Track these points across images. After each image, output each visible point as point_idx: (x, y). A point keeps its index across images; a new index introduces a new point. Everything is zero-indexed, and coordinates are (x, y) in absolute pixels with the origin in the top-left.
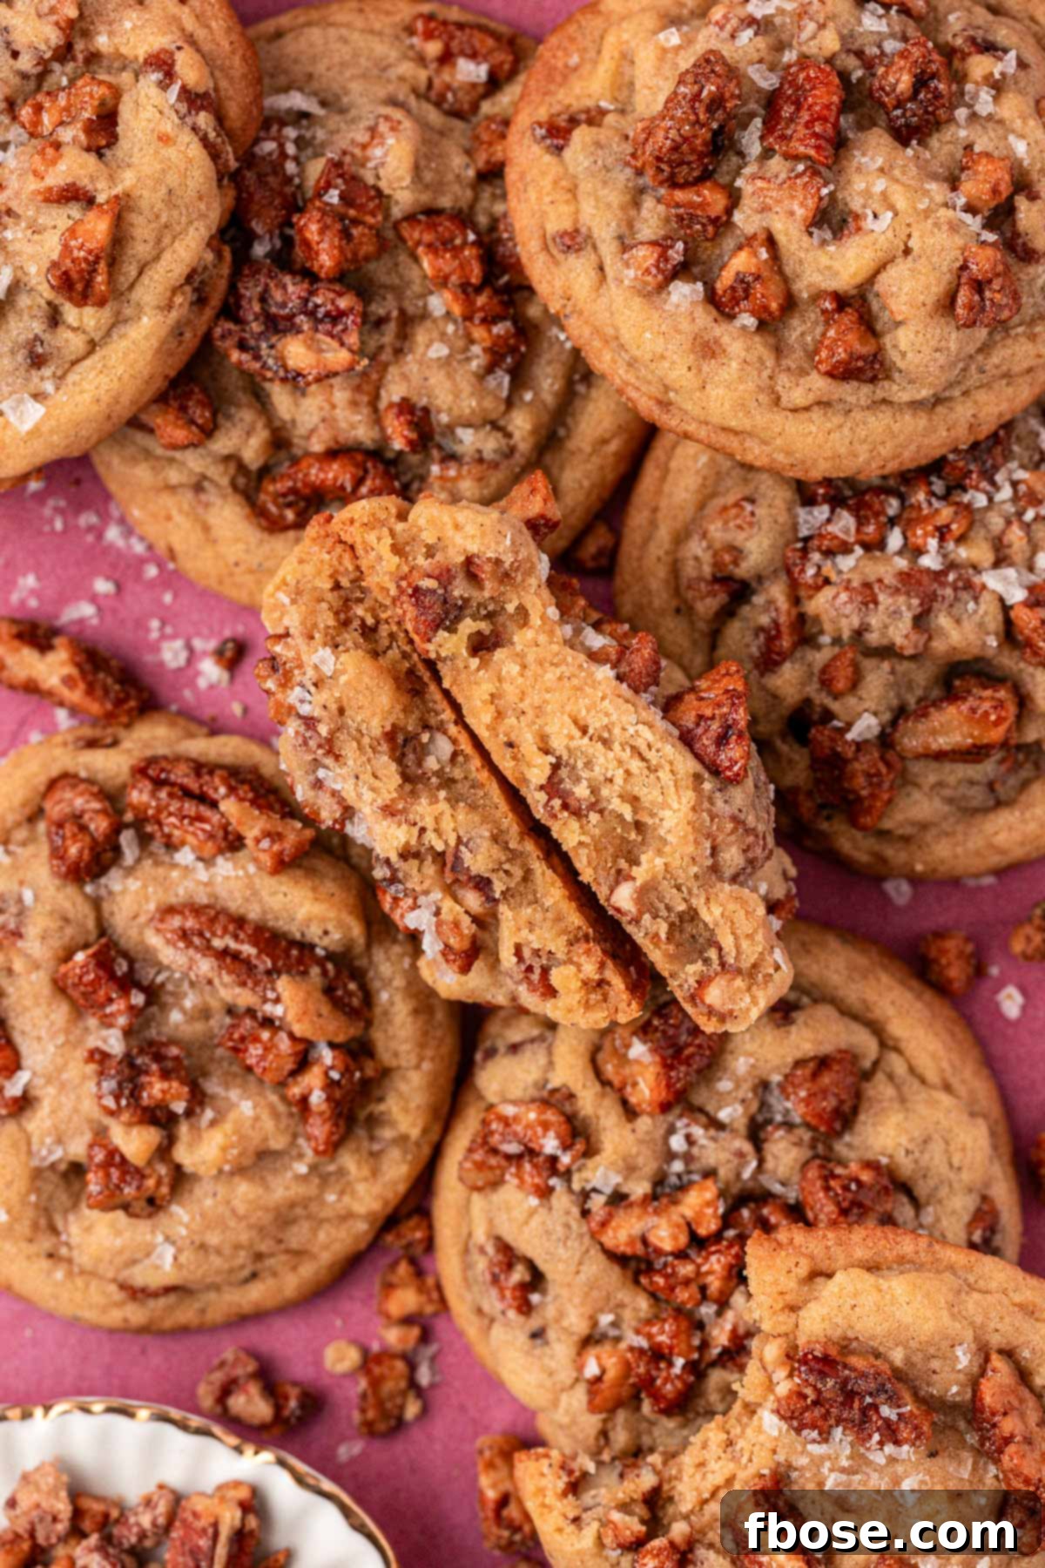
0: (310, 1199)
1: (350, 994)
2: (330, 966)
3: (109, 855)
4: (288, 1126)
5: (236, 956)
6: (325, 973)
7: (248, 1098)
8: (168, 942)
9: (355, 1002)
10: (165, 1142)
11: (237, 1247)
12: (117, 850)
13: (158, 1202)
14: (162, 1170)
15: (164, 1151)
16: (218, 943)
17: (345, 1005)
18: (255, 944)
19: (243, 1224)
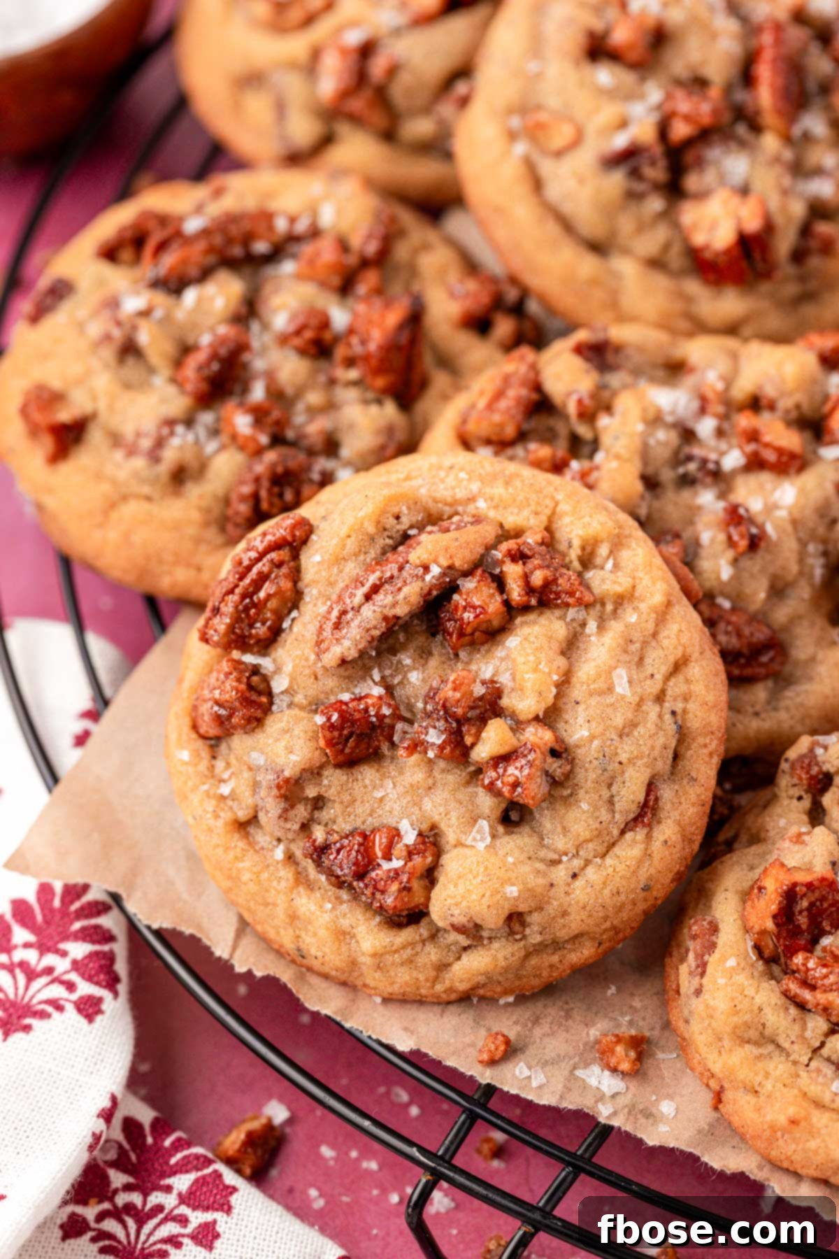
0: (626, 633)
1: (461, 521)
2: (429, 529)
3: (255, 676)
4: (548, 619)
5: (376, 589)
6: (431, 533)
8: (339, 642)
9: (469, 520)
11: (638, 707)
12: (254, 670)
13: (558, 748)
14: (530, 731)
15: (519, 727)
16: (358, 600)
17: (464, 526)
18: (373, 572)
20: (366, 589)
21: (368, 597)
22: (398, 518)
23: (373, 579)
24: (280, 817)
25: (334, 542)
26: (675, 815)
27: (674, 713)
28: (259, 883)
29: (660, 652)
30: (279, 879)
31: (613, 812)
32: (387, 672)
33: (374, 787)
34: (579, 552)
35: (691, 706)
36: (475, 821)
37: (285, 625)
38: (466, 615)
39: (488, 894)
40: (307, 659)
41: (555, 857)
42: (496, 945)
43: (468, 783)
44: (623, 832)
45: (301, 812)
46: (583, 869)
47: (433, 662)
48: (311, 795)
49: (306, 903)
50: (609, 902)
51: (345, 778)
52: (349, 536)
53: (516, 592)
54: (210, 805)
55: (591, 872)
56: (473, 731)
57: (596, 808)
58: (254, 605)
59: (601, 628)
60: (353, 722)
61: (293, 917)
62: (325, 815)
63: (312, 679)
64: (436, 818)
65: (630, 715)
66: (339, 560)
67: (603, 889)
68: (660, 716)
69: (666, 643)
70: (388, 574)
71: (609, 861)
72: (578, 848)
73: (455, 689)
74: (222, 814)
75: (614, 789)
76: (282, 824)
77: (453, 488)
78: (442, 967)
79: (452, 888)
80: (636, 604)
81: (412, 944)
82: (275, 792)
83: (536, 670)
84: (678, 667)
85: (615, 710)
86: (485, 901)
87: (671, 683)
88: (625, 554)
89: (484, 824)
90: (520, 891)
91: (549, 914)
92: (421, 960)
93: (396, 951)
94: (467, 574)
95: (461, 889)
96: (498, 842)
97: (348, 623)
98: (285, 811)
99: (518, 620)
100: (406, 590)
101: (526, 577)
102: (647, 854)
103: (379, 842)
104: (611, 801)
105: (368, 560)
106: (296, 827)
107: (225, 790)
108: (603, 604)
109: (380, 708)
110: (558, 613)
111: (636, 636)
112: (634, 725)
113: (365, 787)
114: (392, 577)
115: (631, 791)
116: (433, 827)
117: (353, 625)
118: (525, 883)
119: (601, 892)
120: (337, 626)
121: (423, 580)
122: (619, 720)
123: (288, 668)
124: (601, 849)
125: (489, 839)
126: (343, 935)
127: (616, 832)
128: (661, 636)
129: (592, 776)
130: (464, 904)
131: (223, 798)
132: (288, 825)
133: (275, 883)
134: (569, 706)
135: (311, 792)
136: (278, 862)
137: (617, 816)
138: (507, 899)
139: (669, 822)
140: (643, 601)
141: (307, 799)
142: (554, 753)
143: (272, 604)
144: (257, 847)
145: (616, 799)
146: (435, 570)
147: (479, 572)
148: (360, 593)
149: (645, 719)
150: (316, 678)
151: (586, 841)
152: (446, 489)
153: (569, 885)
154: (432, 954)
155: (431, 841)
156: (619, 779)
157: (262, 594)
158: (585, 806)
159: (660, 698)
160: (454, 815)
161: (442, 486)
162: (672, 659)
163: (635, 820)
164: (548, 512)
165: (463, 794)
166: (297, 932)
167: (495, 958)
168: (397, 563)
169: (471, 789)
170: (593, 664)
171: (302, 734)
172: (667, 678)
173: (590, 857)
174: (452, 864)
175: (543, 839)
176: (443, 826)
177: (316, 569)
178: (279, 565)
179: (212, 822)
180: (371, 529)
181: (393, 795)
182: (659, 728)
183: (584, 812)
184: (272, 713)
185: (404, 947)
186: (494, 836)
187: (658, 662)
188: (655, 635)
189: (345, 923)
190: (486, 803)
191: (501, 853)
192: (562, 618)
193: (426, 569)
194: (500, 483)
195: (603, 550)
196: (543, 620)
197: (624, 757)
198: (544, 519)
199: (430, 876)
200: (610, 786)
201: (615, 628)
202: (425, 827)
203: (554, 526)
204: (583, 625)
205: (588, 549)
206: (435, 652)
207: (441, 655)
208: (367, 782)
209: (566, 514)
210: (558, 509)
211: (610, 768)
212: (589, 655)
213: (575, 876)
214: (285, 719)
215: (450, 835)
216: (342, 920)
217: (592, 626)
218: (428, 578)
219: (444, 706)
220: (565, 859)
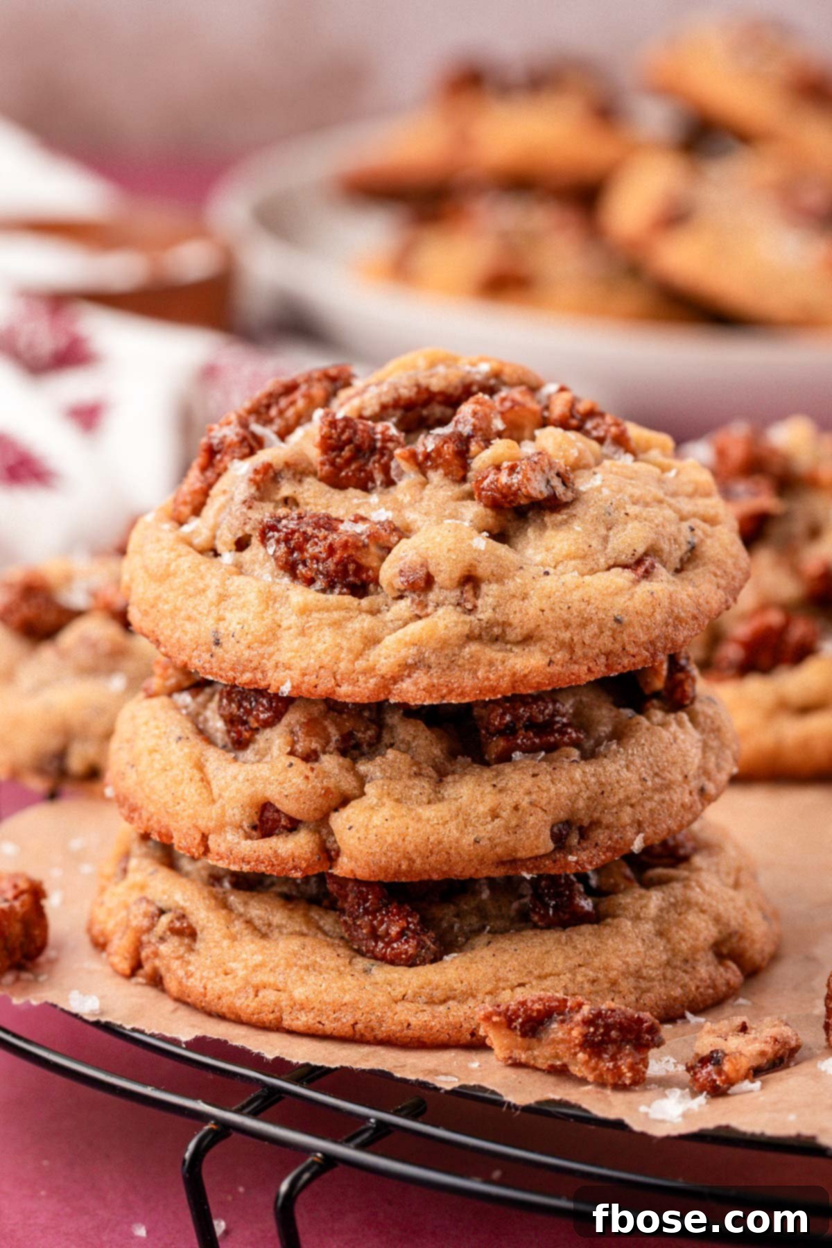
24: (246, 500)
27: (692, 529)
31: (606, 546)
42: (440, 614)
44: (611, 566)
50: (576, 605)
55: (565, 577)
57: (587, 537)
67: (574, 590)
75: (611, 533)
76: (245, 510)
91: (508, 591)
104: (605, 539)
115: (631, 539)
119: (571, 591)
124: (583, 569)
127: (603, 563)
129: (593, 512)
137: (609, 551)
145: (611, 540)
156: (621, 526)
166: (221, 612)
200: (609, 529)
211: (615, 515)
213: (547, 574)
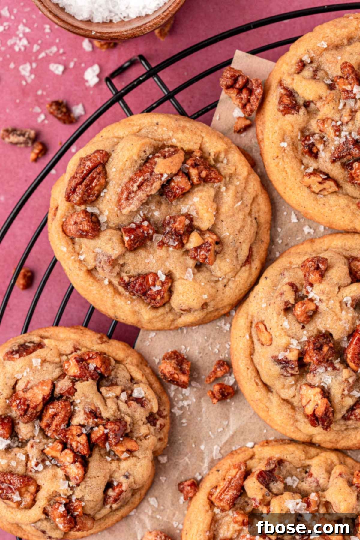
0: (236, 190)
1: (169, 151)
2: (157, 155)
3: (93, 218)
4: (208, 188)
5: (142, 184)
6: (158, 157)
7: (193, 198)
8: (129, 206)
9: (172, 150)
10: (198, 231)
11: (244, 220)
12: (92, 214)
13: (218, 241)
14: (207, 235)
15: (202, 233)
16: (135, 188)
17: (172, 154)
18: (140, 177)
19: (236, 215)
20: (138, 184)
21: (139, 187)
22: (145, 151)
23: (140, 179)
24: (110, 272)
25: (121, 163)
26: (258, 257)
27: (256, 219)
28: (100, 294)
29: (248, 195)
30: (108, 293)
31: (238, 260)
32: (146, 212)
33: (145, 258)
34: (213, 157)
35: (261, 214)
36: (187, 269)
37: (102, 194)
38: (178, 191)
39: (196, 299)
40: (114, 209)
41: (217, 279)
42: (196, 313)
43: (183, 255)
44: (241, 267)
45: (117, 269)
46: (228, 283)
47: (163, 207)
48: (121, 263)
49: (119, 302)
50: (238, 294)
51: (133, 255)
52: (127, 161)
53: (195, 180)
54: (77, 265)
55: (231, 283)
56: (186, 238)
57: (232, 260)
58: (91, 189)
59: (227, 189)
60: (138, 237)
61: (114, 306)
62: (126, 269)
63: (116, 217)
64: (171, 269)
65: (242, 224)
66: (123, 170)
67: (236, 289)
68: (251, 221)
69: (250, 191)
70: (146, 178)
71: (237, 279)
72: (225, 275)
73: (180, 225)
74: (82, 268)
75: (238, 252)
77: (162, 135)
78: (173, 321)
79: (181, 297)
80: (237, 176)
81: (163, 314)
82: (108, 264)
83: (208, 212)
84: (254, 200)
85: (237, 222)
86: (195, 302)
87: (253, 207)
88: (230, 156)
89: (190, 270)
90: (208, 296)
91: (217, 301)
92: (167, 319)
93: (158, 318)
94: (176, 175)
95: (185, 298)
96: (196, 276)
97: (132, 198)
98: (111, 270)
99: (196, 189)
100: (155, 184)
101: (199, 174)
102: (250, 274)
103: (151, 279)
104: (237, 257)
105: (135, 169)
106: (116, 275)
107: (82, 258)
108: (225, 178)
109: (148, 230)
110: (210, 184)
111: (239, 190)
112: (244, 227)
113: (142, 258)
114: (148, 178)
115: (244, 253)
116: (170, 271)
117: (135, 199)
118: (209, 293)
119: (235, 291)
120: (127, 199)
121: (161, 180)
122: (238, 226)
123: (106, 213)
124: (234, 275)
125: (192, 276)
126: (135, 313)
127: (239, 268)
128: (248, 188)
129: (230, 249)
130: (187, 302)
131: (80, 261)
132: (113, 274)
133: (106, 294)
134: (219, 223)
135: (121, 262)
136: (106, 286)
137: (240, 262)
138: (203, 299)
139: (257, 260)
140: (240, 175)
141: (119, 264)
142: (217, 243)
143: (97, 188)
144: (97, 279)
145: (239, 256)
146: (166, 176)
147: (181, 173)
148: (136, 185)
149: (247, 223)
150: (118, 216)
151: (229, 273)
152: (159, 134)
153: (223, 290)
154: (171, 317)
155: (170, 276)
156: (240, 249)
157: (94, 184)
158: (228, 260)
159: (250, 214)
160: (178, 268)
161: (157, 133)
162: (252, 197)
163: (246, 262)
164: (200, 142)
165: (181, 259)
166: (115, 311)
167: (196, 317)
168: (148, 172)
169: (184, 257)
170: (227, 205)
171: (117, 241)
172: (251, 205)
173: (230, 278)
174: (179, 287)
175: (211, 272)
176: (174, 271)
177: (114, 174)
178: (99, 173)
179: (78, 272)
180: (136, 158)
181: (154, 261)
182: (252, 226)
183: (228, 262)
184: (101, 231)
185: (160, 316)
186: (194, 274)
187: (248, 199)
188: (245, 188)
189: (137, 309)
190: (191, 263)
191: (198, 281)
192: (212, 187)
193: (162, 175)
194: (180, 131)
195: (222, 155)
196: (205, 189)
197: (241, 240)
198: (199, 145)
199: (170, 291)
200: (236, 251)
201: (232, 188)
202: (167, 272)
203: (202, 147)
204: (220, 188)
205: (216, 155)
206: (163, 202)
207: (165, 203)
208: (143, 256)
209: (207, 142)
210: (204, 140)
211: (237, 245)
212: (223, 201)
213: (225, 286)
214: (108, 234)
215: (177, 274)
216: (135, 308)
217: (223, 189)
218: (163, 179)
219: (175, 230)
220: (220, 279)
